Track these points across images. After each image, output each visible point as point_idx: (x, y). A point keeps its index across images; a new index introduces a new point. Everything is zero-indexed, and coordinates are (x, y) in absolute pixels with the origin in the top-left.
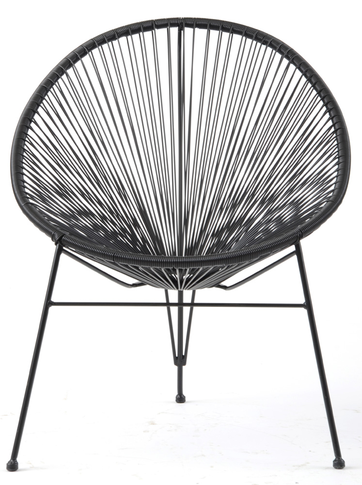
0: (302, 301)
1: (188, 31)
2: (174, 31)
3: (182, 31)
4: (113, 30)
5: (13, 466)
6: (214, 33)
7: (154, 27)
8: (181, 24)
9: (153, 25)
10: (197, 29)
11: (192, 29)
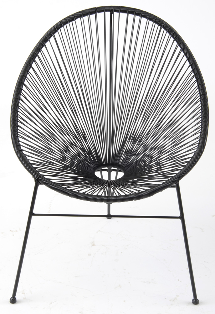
0: (178, 215)
1: (116, 14)
2: (108, 14)
3: (112, 14)
4: (72, 15)
5: (13, 300)
6: (131, 16)
7: (96, 12)
8: (112, 10)
9: (95, 11)
10: (121, 13)
11: (118, 13)
